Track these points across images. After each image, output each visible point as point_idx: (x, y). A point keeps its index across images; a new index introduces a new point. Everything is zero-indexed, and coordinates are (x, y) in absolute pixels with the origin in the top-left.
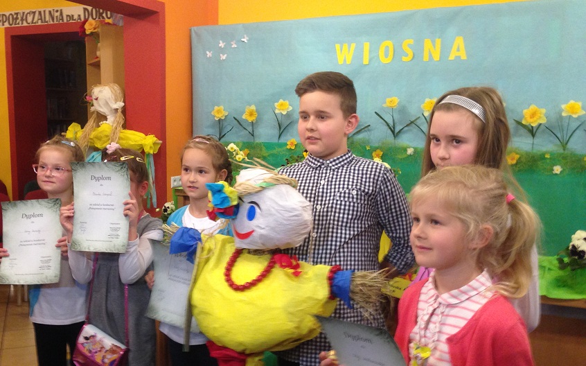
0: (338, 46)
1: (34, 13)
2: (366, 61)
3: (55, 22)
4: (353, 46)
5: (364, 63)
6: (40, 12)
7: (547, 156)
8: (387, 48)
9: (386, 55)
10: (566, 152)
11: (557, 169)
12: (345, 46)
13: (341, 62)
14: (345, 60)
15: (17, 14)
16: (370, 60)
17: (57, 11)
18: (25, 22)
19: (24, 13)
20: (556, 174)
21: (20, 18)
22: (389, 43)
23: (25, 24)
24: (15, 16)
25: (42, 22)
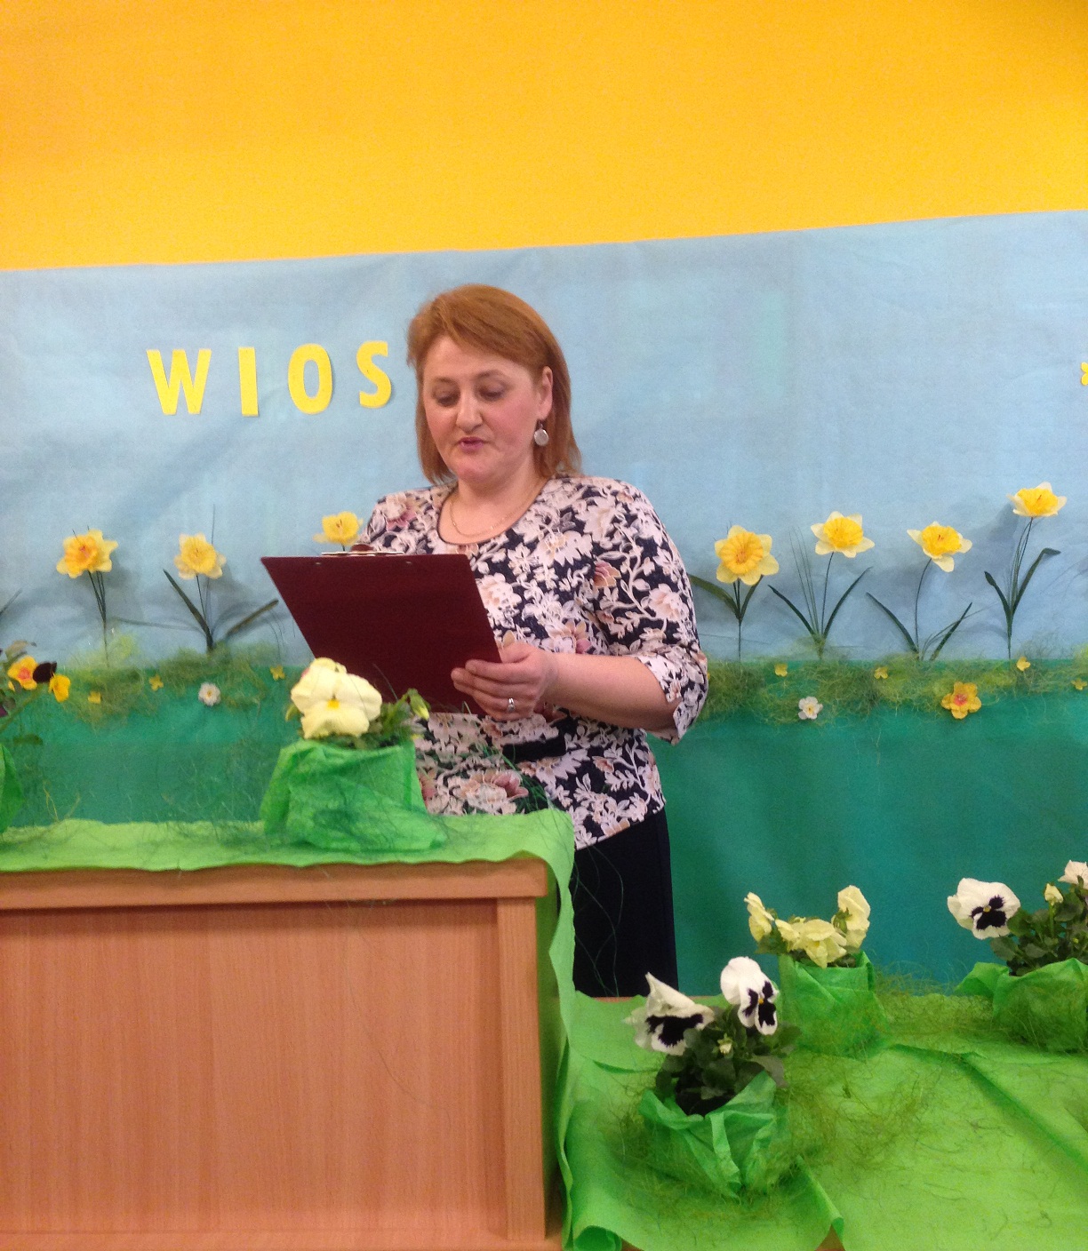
0: (154, 357)
2: (249, 406)
4: (205, 357)
5: (245, 412)
7: (781, 672)
8: (311, 366)
9: (311, 389)
10: (826, 657)
11: (810, 707)
12: (180, 359)
13: (169, 405)
14: (182, 402)
16: (262, 403)
20: (808, 720)
22: (316, 352)
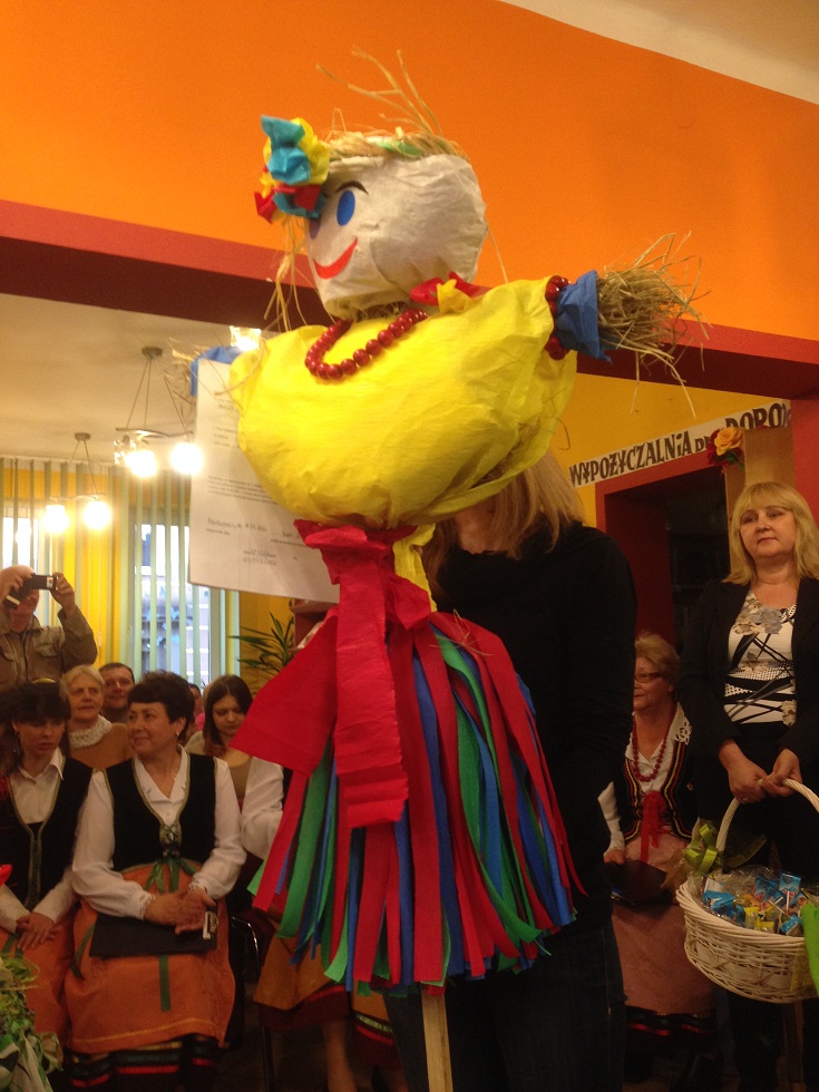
1: (641, 448)
3: (677, 457)
6: (650, 446)
15: (613, 457)
17: (679, 436)
19: (624, 452)
21: (618, 463)
23: (627, 470)
24: (611, 461)
25: (654, 461)
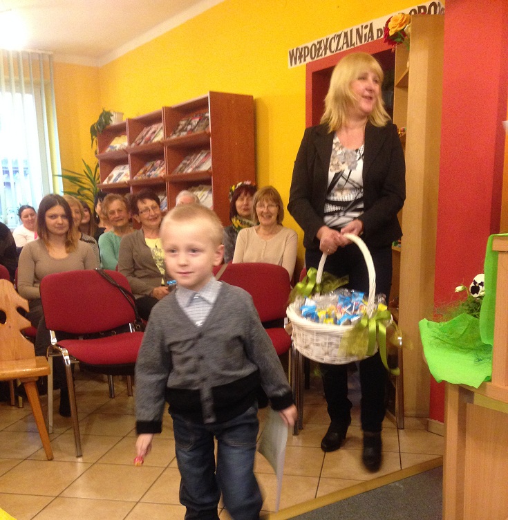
1: (339, 36)
3: (363, 43)
6: (346, 34)
15: (320, 43)
17: (366, 27)
18: (328, 51)
19: (327, 40)
21: (323, 48)
23: (329, 53)
24: (318, 47)
25: (348, 46)
